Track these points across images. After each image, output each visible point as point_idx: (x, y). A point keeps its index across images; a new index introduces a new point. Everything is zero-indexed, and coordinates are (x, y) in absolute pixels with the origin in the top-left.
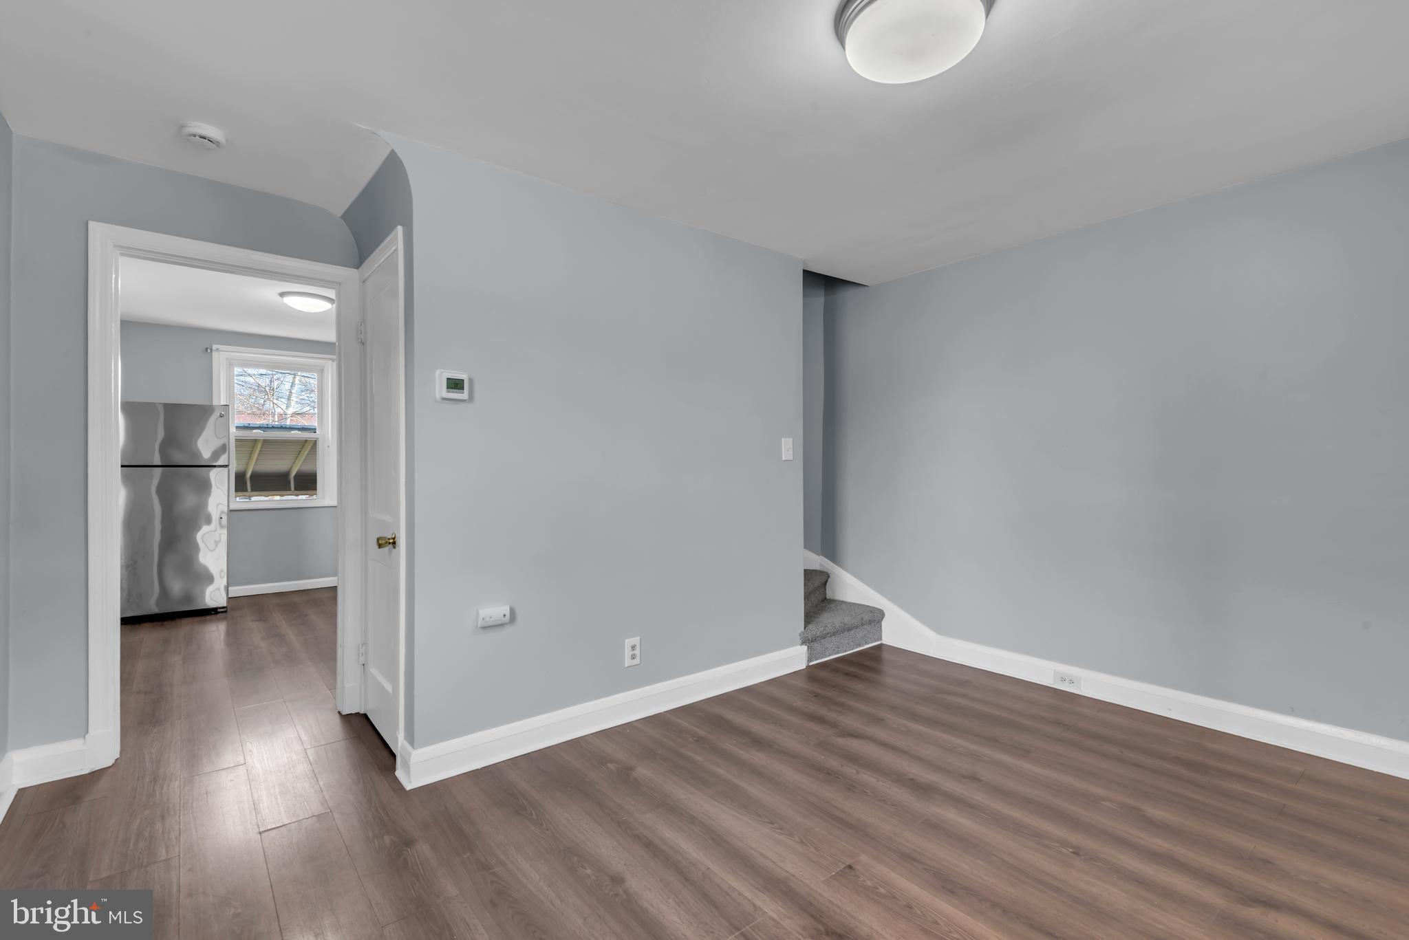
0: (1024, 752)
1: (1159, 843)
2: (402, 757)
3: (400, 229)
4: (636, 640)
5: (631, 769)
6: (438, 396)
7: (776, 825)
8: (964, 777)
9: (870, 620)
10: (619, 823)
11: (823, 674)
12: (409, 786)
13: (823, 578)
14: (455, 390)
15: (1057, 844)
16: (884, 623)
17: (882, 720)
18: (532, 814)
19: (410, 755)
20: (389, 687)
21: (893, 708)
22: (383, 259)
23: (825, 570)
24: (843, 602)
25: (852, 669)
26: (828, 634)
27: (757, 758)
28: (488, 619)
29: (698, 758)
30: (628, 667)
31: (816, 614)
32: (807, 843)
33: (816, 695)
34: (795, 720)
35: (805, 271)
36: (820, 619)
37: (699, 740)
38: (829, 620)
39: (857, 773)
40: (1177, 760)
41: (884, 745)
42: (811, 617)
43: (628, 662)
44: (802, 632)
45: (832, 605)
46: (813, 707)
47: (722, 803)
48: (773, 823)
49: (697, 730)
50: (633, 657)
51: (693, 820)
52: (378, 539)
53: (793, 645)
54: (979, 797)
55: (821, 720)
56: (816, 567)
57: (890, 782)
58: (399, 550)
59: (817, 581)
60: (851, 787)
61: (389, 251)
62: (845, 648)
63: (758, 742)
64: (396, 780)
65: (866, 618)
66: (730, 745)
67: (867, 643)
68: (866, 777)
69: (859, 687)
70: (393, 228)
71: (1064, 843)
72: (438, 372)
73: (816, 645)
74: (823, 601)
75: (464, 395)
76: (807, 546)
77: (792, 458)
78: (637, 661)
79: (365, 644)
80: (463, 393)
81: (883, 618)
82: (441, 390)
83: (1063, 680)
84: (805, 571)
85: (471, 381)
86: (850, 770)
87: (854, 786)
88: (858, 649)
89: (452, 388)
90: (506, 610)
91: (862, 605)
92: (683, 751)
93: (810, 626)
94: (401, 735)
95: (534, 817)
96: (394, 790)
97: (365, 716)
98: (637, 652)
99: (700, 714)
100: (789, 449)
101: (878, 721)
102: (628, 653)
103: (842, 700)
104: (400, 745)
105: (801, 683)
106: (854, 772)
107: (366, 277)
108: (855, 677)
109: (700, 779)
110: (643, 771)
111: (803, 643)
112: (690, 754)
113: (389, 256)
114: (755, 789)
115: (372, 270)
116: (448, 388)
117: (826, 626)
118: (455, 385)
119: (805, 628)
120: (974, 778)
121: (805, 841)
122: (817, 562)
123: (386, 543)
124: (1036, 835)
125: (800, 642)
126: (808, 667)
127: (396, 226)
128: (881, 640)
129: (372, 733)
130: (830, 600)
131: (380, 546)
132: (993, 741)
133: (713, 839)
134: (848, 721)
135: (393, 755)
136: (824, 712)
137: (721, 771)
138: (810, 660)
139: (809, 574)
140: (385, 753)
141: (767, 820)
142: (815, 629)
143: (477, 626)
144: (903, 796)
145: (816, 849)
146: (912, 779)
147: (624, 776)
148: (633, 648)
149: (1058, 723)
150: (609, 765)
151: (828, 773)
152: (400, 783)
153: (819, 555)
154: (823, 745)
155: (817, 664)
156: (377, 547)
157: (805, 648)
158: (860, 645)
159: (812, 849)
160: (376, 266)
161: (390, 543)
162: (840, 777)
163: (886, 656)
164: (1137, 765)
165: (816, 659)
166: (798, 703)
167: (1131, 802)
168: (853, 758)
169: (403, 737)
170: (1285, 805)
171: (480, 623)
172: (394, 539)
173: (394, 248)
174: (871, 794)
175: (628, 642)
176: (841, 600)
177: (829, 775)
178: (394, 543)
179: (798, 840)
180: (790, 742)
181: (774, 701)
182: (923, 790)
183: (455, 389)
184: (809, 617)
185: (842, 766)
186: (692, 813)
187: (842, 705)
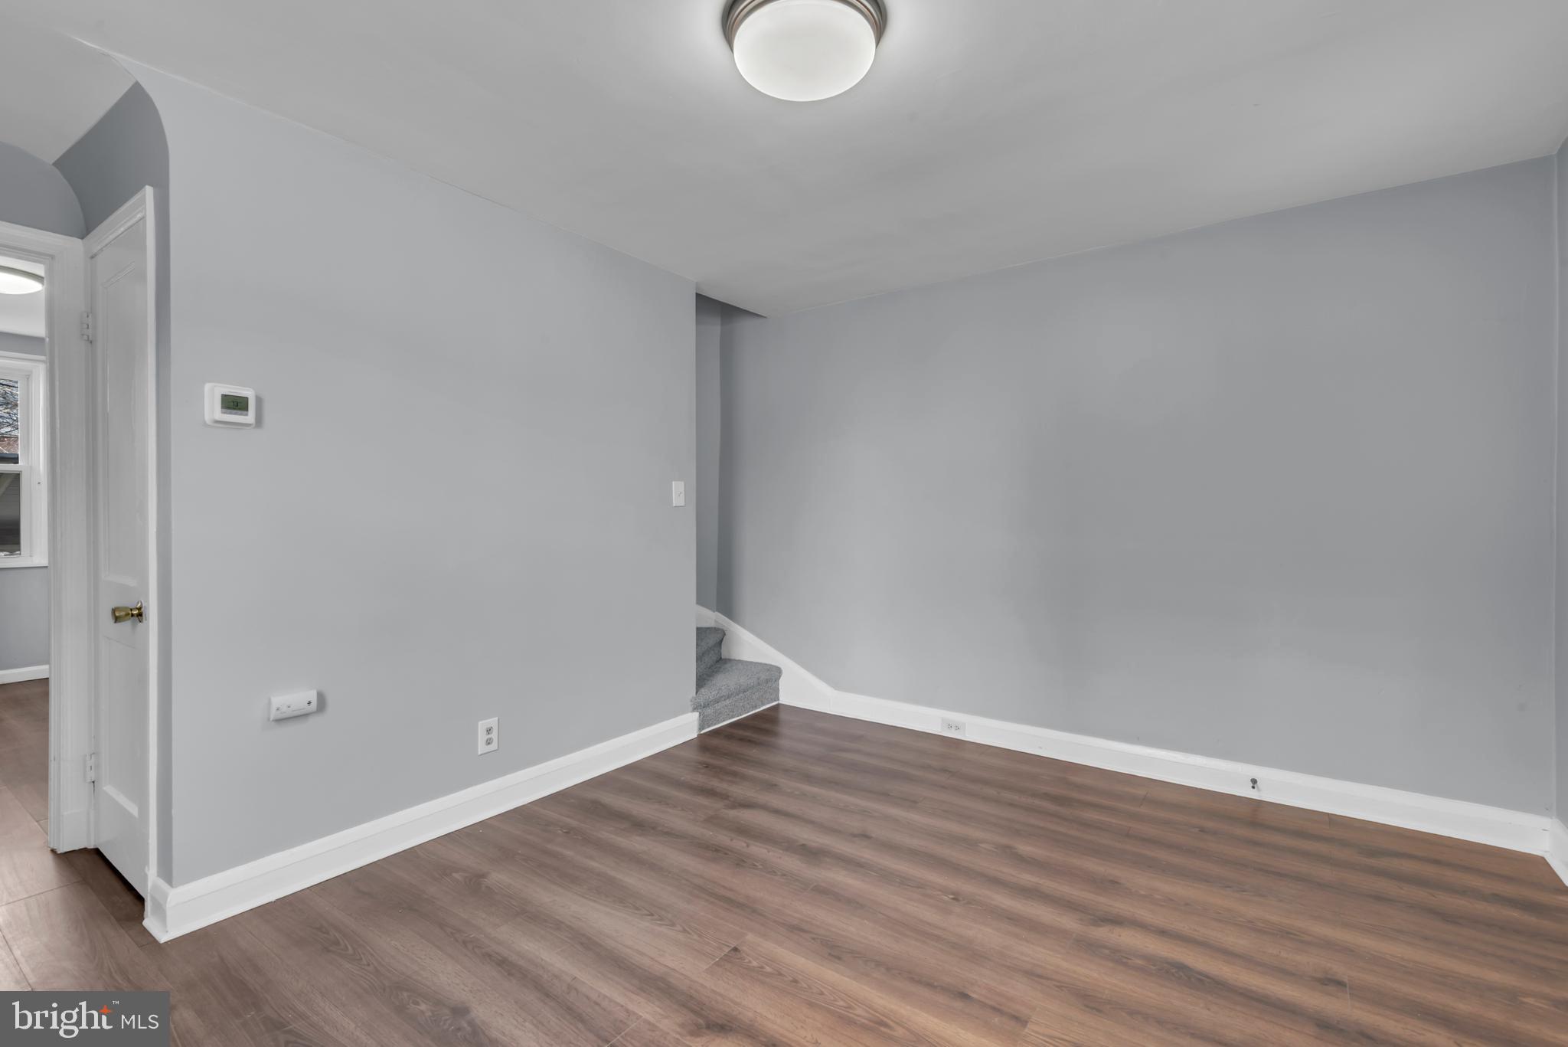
0: (911, 803)
1: (1027, 878)
2: (153, 899)
3: (149, 191)
4: (493, 722)
5: (483, 876)
6: (208, 418)
7: (656, 917)
8: (855, 836)
9: (767, 680)
10: (465, 943)
11: (715, 742)
12: (163, 938)
13: (720, 636)
14: (235, 411)
15: (939, 893)
16: (782, 682)
17: (776, 785)
18: (347, 949)
19: (165, 896)
20: (133, 810)
21: (787, 771)
22: (122, 229)
23: (721, 627)
24: (740, 661)
25: (748, 734)
26: (722, 697)
27: (637, 843)
28: (285, 709)
29: (569, 853)
30: (481, 755)
31: (710, 676)
32: (690, 931)
33: (707, 766)
34: (683, 795)
35: (698, 296)
36: (714, 682)
37: (569, 831)
38: (724, 682)
39: (748, 846)
40: (1046, 796)
41: (777, 812)
42: (705, 679)
43: (482, 748)
44: (693, 697)
45: (728, 666)
46: (701, 779)
47: (595, 901)
48: (652, 915)
49: (568, 820)
50: (489, 742)
51: (559, 925)
52: (114, 611)
53: (683, 712)
54: (866, 854)
55: (710, 793)
56: (710, 624)
57: (781, 851)
58: (148, 626)
59: (712, 640)
60: (741, 862)
61: (131, 219)
62: (740, 711)
63: (639, 826)
64: (145, 931)
65: (763, 677)
66: (607, 833)
67: (763, 704)
68: (758, 850)
69: (754, 752)
70: (139, 187)
71: (945, 891)
72: (208, 387)
73: (709, 711)
74: (717, 662)
75: (250, 417)
76: (701, 601)
77: (682, 505)
78: (494, 746)
79: (95, 754)
80: (247, 415)
81: (780, 677)
82: (213, 410)
83: (950, 727)
84: (698, 629)
85: (259, 401)
86: (739, 844)
87: (743, 861)
88: (754, 712)
89: (229, 408)
90: (312, 696)
91: (759, 663)
92: (549, 846)
93: (703, 690)
94: (152, 871)
95: (350, 951)
96: (141, 946)
97: (97, 852)
98: (494, 735)
99: (573, 801)
100: (679, 493)
101: (771, 787)
102: (482, 736)
103: (735, 768)
104: (150, 884)
105: (693, 755)
106: (745, 845)
107: (95, 251)
108: (750, 742)
109: (568, 876)
110: (499, 877)
111: (694, 709)
112: (559, 849)
113: (131, 226)
114: (632, 879)
115: (107, 241)
116: (223, 407)
117: (720, 689)
118: (233, 404)
119: (696, 693)
120: (865, 836)
121: (688, 930)
122: (712, 618)
123: (127, 614)
124: (921, 886)
125: (691, 708)
126: (700, 736)
127: (143, 186)
128: (778, 700)
129: (107, 872)
130: (725, 659)
131: (117, 619)
132: (885, 796)
133: (582, 944)
134: (739, 791)
135: (140, 900)
136: (715, 784)
137: (594, 864)
138: (701, 728)
139: (701, 632)
140: (129, 898)
141: (646, 912)
142: (708, 693)
143: (269, 719)
144: (791, 863)
145: (700, 936)
146: (803, 845)
147: (475, 886)
148: (489, 731)
149: (945, 770)
150: (454, 875)
151: (717, 851)
152: (151, 935)
153: (714, 612)
154: (713, 821)
155: (710, 731)
156: (111, 621)
157: (696, 715)
158: (756, 707)
159: (696, 937)
160: (112, 237)
161: (133, 615)
162: (729, 853)
163: (783, 716)
164: (1011, 805)
165: (709, 726)
166: (687, 776)
167: (1004, 841)
168: (743, 831)
169: (156, 874)
170: (1130, 827)
171: (274, 715)
172: (140, 609)
173: (139, 216)
174: (761, 867)
175: (482, 725)
176: (737, 659)
177: (715, 852)
178: (140, 615)
179: (681, 929)
180: (676, 820)
181: (660, 777)
182: (812, 854)
183: (234, 409)
184: (701, 681)
185: (731, 840)
186: (557, 917)
187: (735, 774)
